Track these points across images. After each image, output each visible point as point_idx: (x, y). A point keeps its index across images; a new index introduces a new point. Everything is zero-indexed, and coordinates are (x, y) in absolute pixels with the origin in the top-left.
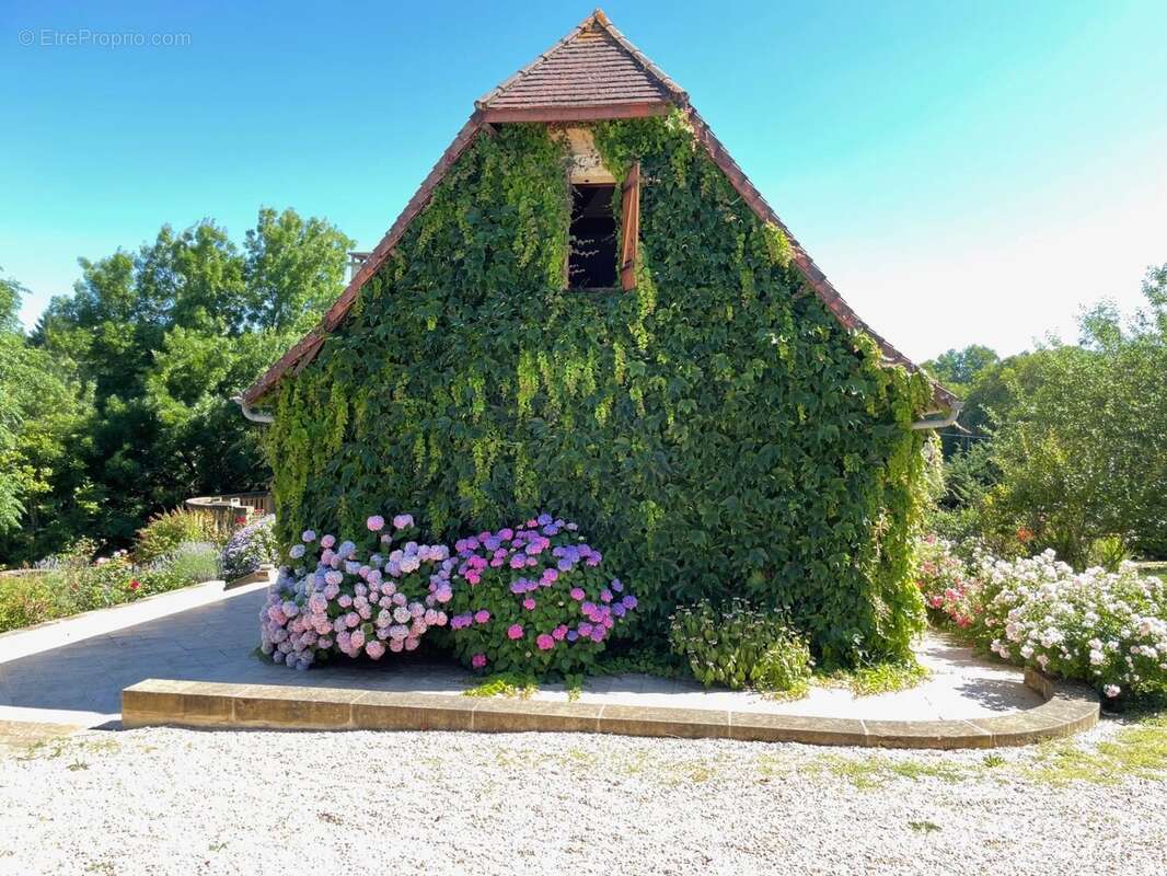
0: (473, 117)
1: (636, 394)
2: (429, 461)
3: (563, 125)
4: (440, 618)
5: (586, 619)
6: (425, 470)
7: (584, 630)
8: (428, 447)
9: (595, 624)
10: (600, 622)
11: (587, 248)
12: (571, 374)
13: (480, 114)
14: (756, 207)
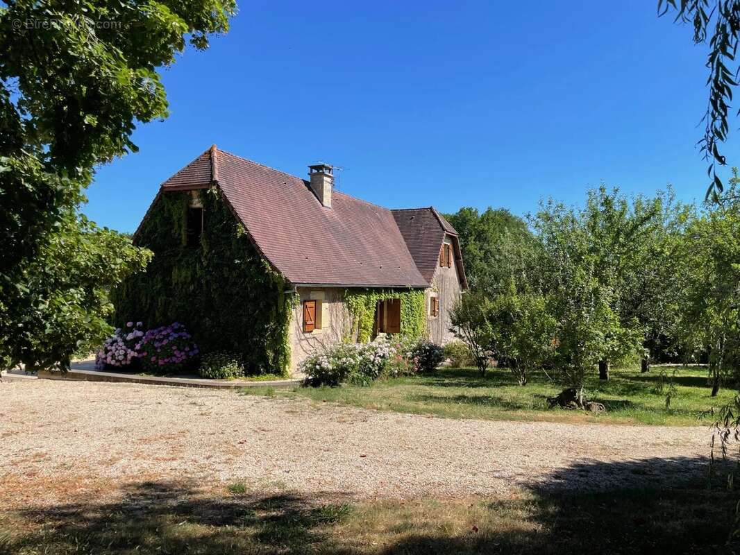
0: (160, 189)
1: (203, 281)
2: (146, 304)
3: (191, 190)
4: (136, 354)
5: (175, 356)
6: (145, 307)
7: (174, 359)
8: (147, 299)
9: (178, 357)
10: (179, 357)
11: (191, 232)
12: (184, 274)
13: (163, 188)
14: (236, 217)
